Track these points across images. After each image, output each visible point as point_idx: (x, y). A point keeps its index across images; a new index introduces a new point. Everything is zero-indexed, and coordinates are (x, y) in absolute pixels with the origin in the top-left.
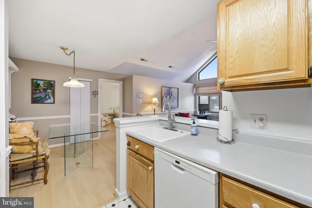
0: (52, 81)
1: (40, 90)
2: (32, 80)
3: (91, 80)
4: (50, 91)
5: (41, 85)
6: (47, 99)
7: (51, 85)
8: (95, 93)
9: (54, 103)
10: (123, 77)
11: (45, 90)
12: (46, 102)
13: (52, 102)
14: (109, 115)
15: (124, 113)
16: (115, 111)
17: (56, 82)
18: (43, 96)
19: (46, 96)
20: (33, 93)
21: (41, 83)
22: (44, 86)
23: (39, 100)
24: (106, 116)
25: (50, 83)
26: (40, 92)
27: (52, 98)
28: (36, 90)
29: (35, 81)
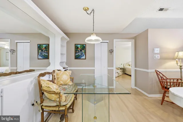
0: (84, 44)
1: (78, 51)
2: (75, 44)
3: (108, 41)
4: (84, 51)
5: (79, 47)
6: (82, 57)
7: (84, 47)
8: (111, 51)
9: (85, 59)
10: (135, 35)
11: (81, 50)
12: (81, 58)
13: (85, 58)
14: (121, 69)
15: (135, 69)
16: (125, 66)
17: (87, 45)
18: (80, 55)
19: (81, 54)
20: (76, 53)
21: (79, 46)
22: (81, 48)
23: (78, 57)
24: (118, 70)
25: (83, 45)
26: (79, 52)
27: (85, 56)
28: (77, 51)
29: (76, 45)
